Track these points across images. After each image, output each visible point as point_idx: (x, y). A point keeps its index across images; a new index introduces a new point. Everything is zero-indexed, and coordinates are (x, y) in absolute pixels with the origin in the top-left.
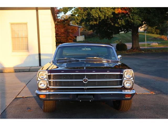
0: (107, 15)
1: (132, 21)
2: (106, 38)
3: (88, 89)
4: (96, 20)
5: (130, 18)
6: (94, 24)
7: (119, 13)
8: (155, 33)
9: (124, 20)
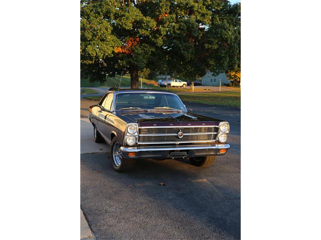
0: (107, 54)
1: (136, 63)
2: (97, 81)
3: (180, 144)
4: (91, 59)
5: (133, 59)
6: (89, 63)
7: (119, 53)
8: (144, 77)
9: (126, 62)
